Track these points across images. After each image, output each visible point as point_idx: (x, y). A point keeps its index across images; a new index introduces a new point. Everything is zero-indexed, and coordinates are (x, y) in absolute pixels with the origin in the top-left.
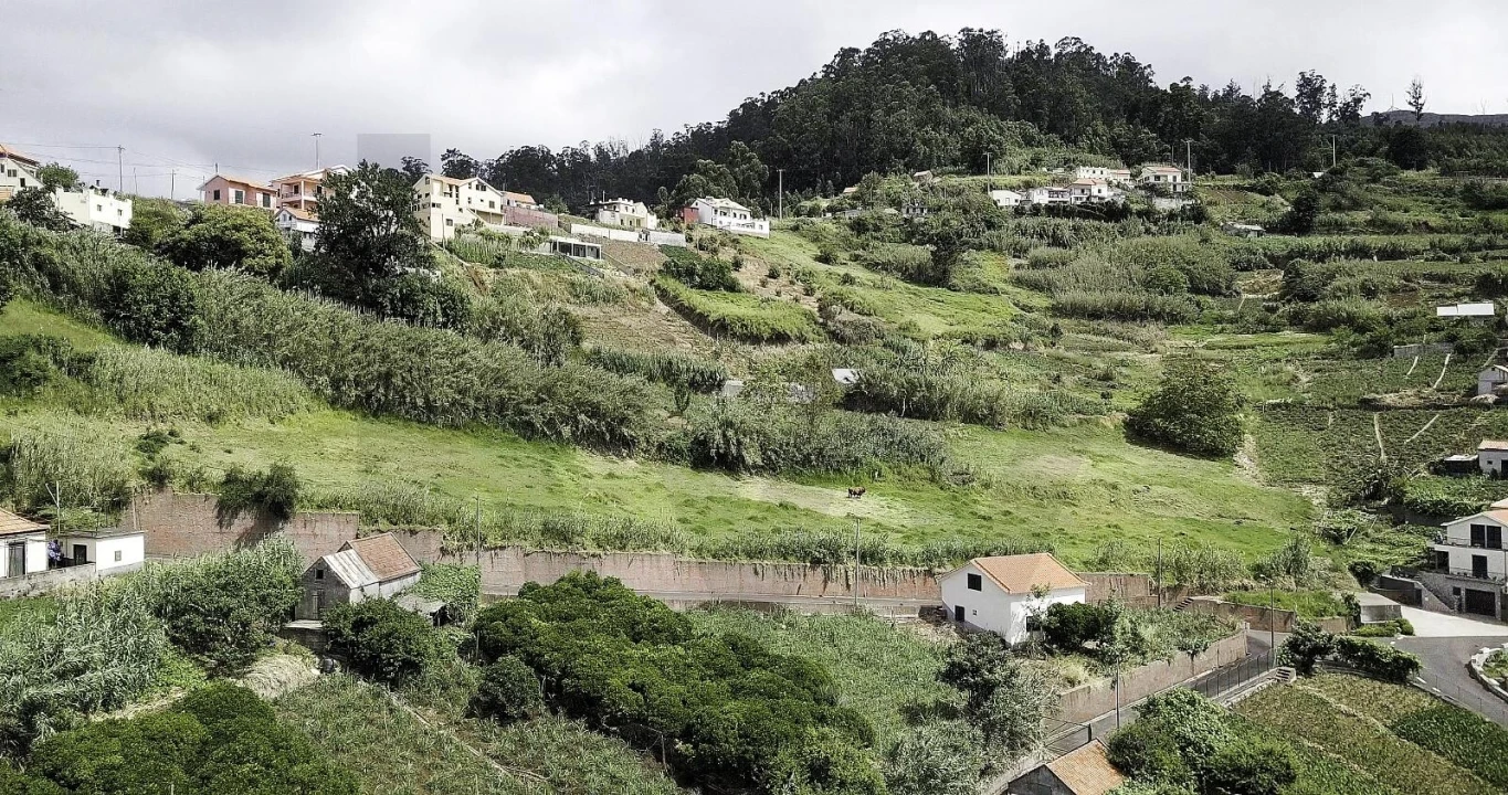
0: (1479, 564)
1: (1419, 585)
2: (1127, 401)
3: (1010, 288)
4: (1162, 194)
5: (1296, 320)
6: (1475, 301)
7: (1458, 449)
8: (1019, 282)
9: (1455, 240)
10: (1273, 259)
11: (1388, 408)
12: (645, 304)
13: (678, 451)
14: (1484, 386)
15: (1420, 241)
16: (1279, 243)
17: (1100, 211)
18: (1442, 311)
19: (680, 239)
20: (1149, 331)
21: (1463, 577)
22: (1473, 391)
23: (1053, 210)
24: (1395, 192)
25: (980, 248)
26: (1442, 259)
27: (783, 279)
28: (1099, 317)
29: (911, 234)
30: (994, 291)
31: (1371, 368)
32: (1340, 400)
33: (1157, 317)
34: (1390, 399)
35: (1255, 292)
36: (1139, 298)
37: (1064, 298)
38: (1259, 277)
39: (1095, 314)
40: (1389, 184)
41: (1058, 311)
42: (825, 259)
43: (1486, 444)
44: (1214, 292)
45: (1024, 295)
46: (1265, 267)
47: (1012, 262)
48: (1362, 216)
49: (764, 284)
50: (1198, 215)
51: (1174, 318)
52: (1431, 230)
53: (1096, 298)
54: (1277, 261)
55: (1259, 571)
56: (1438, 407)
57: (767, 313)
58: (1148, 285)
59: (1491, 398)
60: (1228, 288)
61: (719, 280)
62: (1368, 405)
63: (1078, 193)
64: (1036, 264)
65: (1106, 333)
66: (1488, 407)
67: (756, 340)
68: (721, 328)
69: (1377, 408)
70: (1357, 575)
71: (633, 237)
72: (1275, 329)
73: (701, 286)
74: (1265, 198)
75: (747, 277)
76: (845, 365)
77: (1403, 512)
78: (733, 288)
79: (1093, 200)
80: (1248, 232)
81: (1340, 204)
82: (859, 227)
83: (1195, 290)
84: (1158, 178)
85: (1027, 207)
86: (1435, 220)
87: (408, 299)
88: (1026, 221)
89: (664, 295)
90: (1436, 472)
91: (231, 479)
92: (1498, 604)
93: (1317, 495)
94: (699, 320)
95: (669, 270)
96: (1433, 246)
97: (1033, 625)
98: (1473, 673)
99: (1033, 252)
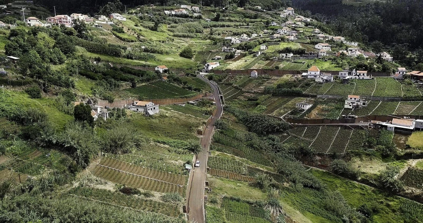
1: (202, 70)
2: (180, 51)
3: (167, 31)
4: (195, 12)
5: (209, 38)
8: (169, 30)
9: (238, 24)
10: (210, 26)
12: (111, 36)
13: (126, 57)
14: (222, 49)
15: (234, 24)
16: (212, 23)
17: (184, 16)
18: (225, 38)
19: (112, 23)
20: (188, 39)
21: (205, 69)
23: (176, 15)
24: (235, 13)
25: (162, 23)
26: (234, 28)
27: (131, 30)
28: (181, 37)
29: (151, 20)
30: (164, 32)
31: (213, 46)
32: (208, 51)
33: (190, 37)
34: (213, 51)
35: (206, 32)
36: (187, 34)
37: (175, 34)
38: (207, 30)
39: (180, 37)
40: (234, 11)
41: (174, 36)
42: (136, 26)
43: (216, 56)
44: (200, 32)
45: (169, 33)
46: (209, 28)
47: (168, 26)
48: (227, 18)
49: (128, 31)
50: (200, 17)
51: (192, 37)
53: (181, 34)
55: (187, 69)
56: (218, 52)
57: (130, 37)
58: (189, 31)
59: (223, 51)
60: (202, 32)
61: (121, 31)
63: (180, 12)
64: (172, 27)
65: (181, 40)
67: (129, 42)
68: (124, 40)
69: (211, 52)
71: (105, 23)
73: (118, 32)
74: (213, 13)
75: (125, 30)
76: (143, 46)
78: (123, 32)
79: (183, 14)
80: (208, 21)
81: (224, 15)
82: (141, 18)
83: (197, 32)
84: (195, 9)
85: (171, 14)
86: (238, 20)
87: (86, 37)
88: (171, 18)
89: (114, 34)
90: (212, 60)
91: (95, 58)
94: (121, 38)
95: (113, 30)
97: (163, 71)
99: (171, 24)
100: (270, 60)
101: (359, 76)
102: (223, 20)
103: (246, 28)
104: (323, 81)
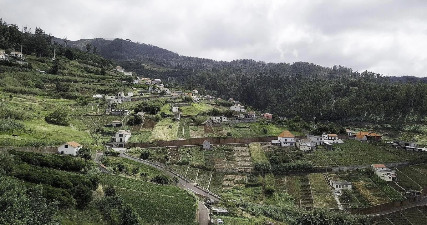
0: (121, 140)
1: (112, 144)
4: (19, 60)
5: (63, 96)
6: (98, 95)
7: (107, 122)
9: (87, 80)
10: (50, 80)
11: (92, 116)
14: (107, 111)
15: (80, 79)
16: (52, 76)
18: (94, 96)
20: (31, 97)
21: (118, 142)
22: (105, 112)
24: (71, 66)
26: (85, 84)
28: (16, 93)
31: (85, 107)
32: (83, 114)
33: (31, 93)
34: (91, 114)
35: (48, 88)
36: (25, 88)
37: (6, 87)
38: (49, 84)
40: (69, 64)
41: (5, 90)
43: (113, 122)
46: (49, 82)
48: (66, 71)
50: (31, 67)
51: (35, 94)
52: (81, 76)
53: (15, 88)
54: (52, 81)
56: (100, 115)
58: (26, 85)
59: (109, 114)
60: (43, 87)
62: (88, 115)
65: (20, 97)
66: (108, 115)
69: (90, 116)
70: (103, 144)
72: (59, 98)
74: (43, 64)
77: (104, 133)
79: (1, 59)
80: (43, 73)
81: (61, 68)
83: (37, 87)
84: (16, 55)
86: (81, 74)
90: (106, 127)
92: (124, 145)
93: (88, 132)
96: (83, 80)
98: (125, 154)
100: (202, 125)
101: (333, 141)
102: (62, 74)
103: (100, 85)
104: (309, 148)
